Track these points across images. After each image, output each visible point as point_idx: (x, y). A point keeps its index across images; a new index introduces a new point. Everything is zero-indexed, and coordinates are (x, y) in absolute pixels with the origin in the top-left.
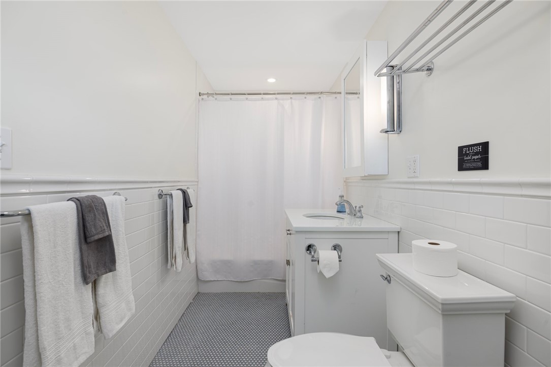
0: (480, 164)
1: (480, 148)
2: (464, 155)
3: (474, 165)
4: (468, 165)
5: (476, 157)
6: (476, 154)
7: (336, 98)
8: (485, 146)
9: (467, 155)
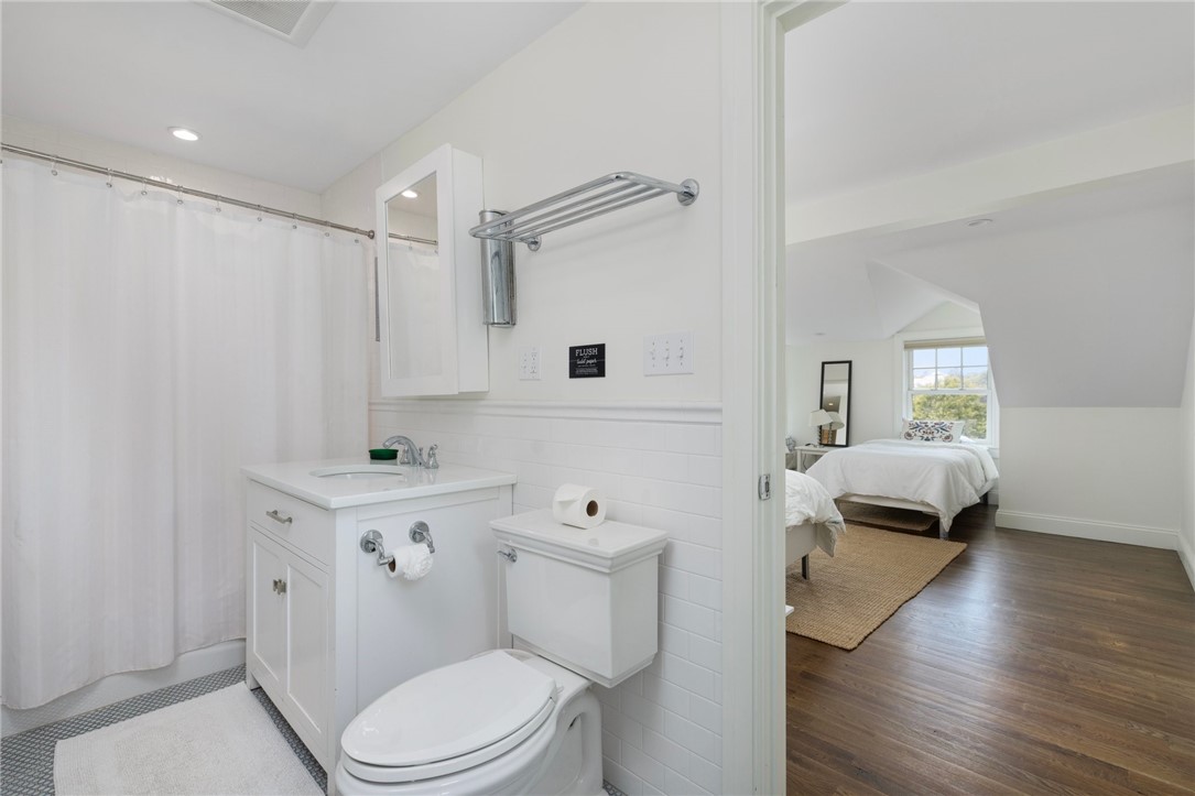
0: (595, 370)
1: (595, 351)
2: (577, 358)
3: (589, 370)
4: (582, 371)
5: (591, 362)
6: (591, 357)
7: (357, 241)
8: (601, 348)
9: (581, 358)
